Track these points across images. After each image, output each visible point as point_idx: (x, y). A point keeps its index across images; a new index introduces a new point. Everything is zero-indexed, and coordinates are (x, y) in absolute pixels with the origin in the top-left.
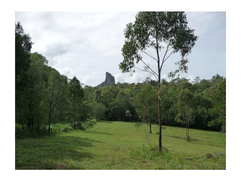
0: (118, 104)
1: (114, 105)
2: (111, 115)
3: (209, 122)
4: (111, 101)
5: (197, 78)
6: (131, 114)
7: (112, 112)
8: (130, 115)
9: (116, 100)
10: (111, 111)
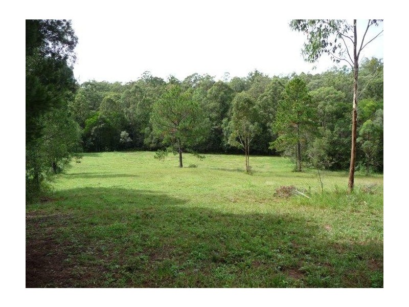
0: (104, 121)
1: (97, 123)
2: (92, 141)
3: (271, 143)
4: (89, 117)
5: (226, 74)
6: (129, 138)
7: (93, 136)
8: (129, 140)
9: (100, 113)
10: (92, 134)
